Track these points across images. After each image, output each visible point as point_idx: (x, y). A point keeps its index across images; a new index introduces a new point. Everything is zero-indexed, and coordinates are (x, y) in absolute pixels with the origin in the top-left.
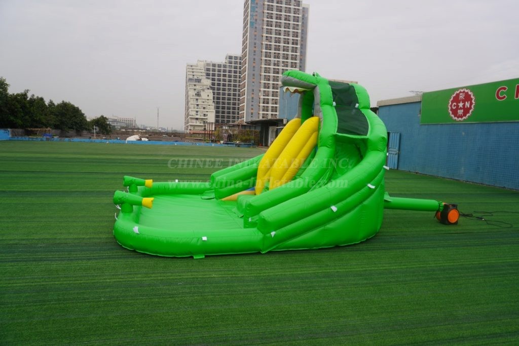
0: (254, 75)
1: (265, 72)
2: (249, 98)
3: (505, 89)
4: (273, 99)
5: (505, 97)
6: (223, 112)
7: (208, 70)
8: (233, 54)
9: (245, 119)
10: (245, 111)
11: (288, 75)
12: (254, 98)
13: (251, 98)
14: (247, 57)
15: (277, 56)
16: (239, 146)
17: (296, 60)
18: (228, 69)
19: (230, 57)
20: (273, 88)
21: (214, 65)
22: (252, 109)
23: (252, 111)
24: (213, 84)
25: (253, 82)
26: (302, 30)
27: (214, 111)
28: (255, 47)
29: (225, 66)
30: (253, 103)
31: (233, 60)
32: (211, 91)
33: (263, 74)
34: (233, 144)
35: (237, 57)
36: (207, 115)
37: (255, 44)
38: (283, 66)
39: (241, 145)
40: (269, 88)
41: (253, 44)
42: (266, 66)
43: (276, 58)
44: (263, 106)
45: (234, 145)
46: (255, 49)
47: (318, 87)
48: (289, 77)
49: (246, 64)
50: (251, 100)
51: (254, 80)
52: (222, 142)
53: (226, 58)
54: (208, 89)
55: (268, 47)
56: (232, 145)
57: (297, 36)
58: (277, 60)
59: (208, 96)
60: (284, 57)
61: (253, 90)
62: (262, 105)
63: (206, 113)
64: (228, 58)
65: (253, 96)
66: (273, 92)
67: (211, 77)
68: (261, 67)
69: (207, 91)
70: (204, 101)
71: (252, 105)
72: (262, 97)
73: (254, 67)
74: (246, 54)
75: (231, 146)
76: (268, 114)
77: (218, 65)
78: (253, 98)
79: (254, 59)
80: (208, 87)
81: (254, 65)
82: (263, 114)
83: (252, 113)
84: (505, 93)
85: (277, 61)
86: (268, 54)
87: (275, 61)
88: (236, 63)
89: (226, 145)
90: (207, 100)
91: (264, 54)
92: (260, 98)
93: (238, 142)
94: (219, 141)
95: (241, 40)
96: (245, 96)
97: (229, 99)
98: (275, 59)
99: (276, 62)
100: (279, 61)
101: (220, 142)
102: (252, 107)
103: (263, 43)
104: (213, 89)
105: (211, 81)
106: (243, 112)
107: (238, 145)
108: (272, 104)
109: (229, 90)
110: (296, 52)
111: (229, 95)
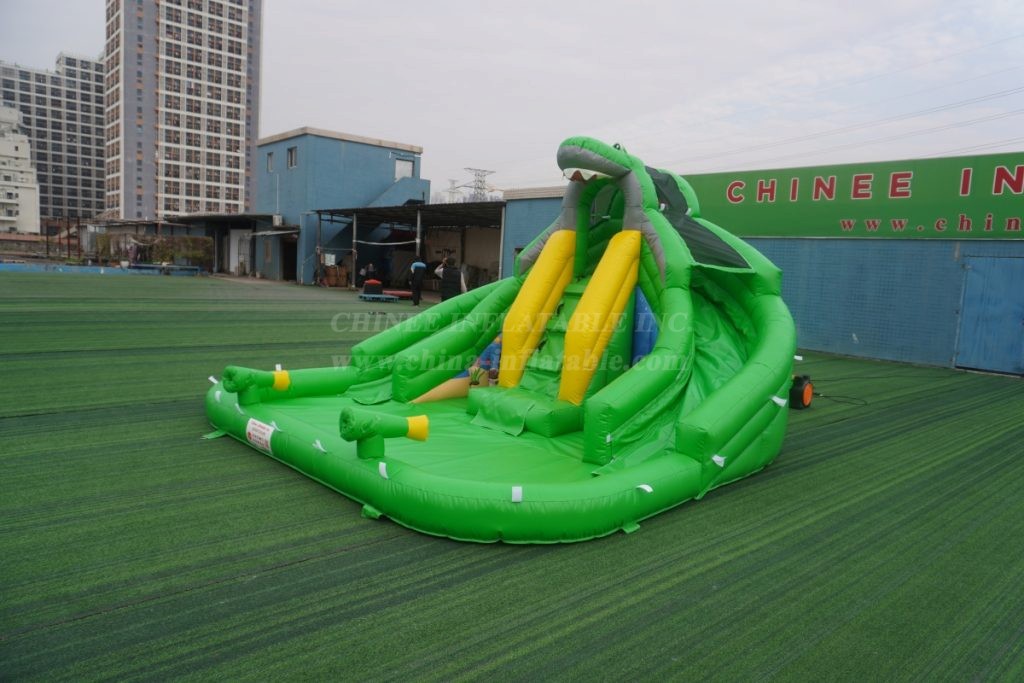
0: (140, 109)
1: (167, 106)
2: (130, 160)
3: (741, 185)
4: (188, 168)
5: (740, 198)
6: (58, 191)
7: (8, 84)
8: (79, 54)
9: (122, 208)
10: (121, 191)
11: (582, 146)
12: (144, 161)
13: (135, 162)
14: (121, 67)
15: (195, 73)
16: (168, 274)
17: (239, 86)
18: (64, 88)
19: (71, 62)
20: (189, 143)
21: (25, 75)
22: (140, 187)
23: (140, 192)
24: (27, 121)
25: (140, 126)
26: (250, 24)
27: (37, 187)
28: (141, 46)
29: (56, 81)
30: (140, 174)
31: (78, 69)
32: (25, 138)
33: (163, 109)
34: (153, 268)
35: (87, 63)
36: (17, 196)
37: (140, 38)
38: (209, 97)
39: (172, 269)
40: (177, 141)
41: (136, 38)
42: (169, 93)
43: (192, 77)
44: (167, 182)
45: (156, 272)
46: (140, 51)
47: (633, 173)
48: (584, 150)
49: (118, 81)
50: (136, 166)
51: (139, 122)
52: (125, 264)
53: (58, 62)
54: (15, 131)
55: (174, 50)
56: (150, 271)
57: (239, 35)
58: (194, 81)
59: (17, 148)
60: (210, 78)
61: (140, 144)
62: (162, 178)
63: (14, 191)
64: (63, 61)
65: (139, 157)
66: (189, 151)
67: (18, 102)
68: (157, 94)
69: (11, 136)
70: (5, 160)
71: (139, 179)
72: (163, 161)
73: (139, 91)
74: (118, 59)
75: (149, 274)
76: (178, 200)
77: (37, 75)
78: (140, 162)
79: (140, 74)
80: (15, 127)
81: (139, 86)
82: (167, 200)
83: (139, 197)
84: (741, 192)
85: (196, 85)
86: (174, 66)
87: (190, 83)
88: (86, 76)
89: (136, 271)
90: (13, 160)
91: (164, 65)
92: (157, 164)
93: (164, 264)
94: (117, 262)
95: (103, 25)
96: (121, 156)
97: (72, 160)
98: (190, 80)
99: (193, 87)
100: (200, 85)
101: (119, 263)
102: (139, 183)
103: (161, 39)
104: (28, 132)
105: (22, 114)
106: (115, 192)
107: (167, 272)
108: (188, 177)
109: (72, 138)
110: (238, 70)
111: (72, 150)
